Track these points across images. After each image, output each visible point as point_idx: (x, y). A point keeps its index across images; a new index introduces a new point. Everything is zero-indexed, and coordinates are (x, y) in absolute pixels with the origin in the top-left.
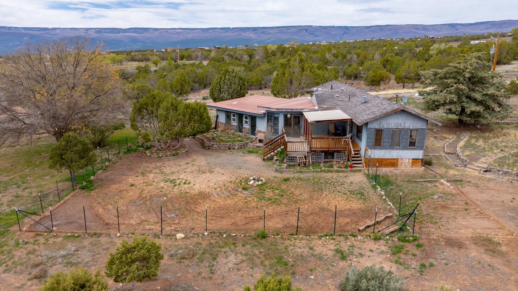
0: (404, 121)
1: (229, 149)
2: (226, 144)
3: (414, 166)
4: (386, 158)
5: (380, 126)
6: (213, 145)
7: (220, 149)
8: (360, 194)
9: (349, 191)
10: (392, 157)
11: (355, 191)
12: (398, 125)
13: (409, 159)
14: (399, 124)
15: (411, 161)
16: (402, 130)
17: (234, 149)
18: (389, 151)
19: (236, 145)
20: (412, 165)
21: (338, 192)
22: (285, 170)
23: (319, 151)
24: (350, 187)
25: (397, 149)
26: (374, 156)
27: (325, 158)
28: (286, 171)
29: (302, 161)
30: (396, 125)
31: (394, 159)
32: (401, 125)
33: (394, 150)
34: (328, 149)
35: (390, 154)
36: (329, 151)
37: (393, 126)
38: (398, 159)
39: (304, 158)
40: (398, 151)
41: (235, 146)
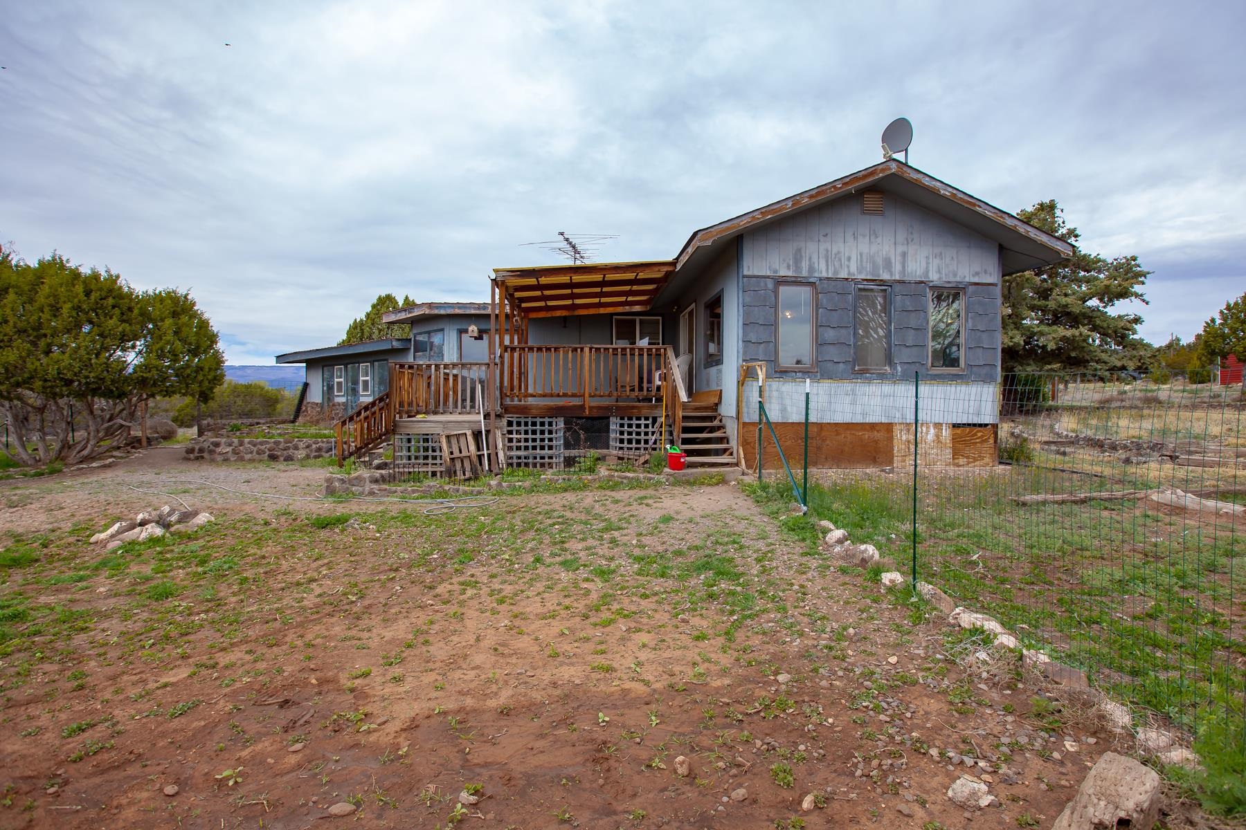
0: (900, 249)
1: (273, 458)
2: (261, 443)
3: (962, 461)
4: (839, 418)
5: (798, 267)
6: (217, 445)
7: (242, 459)
8: (706, 566)
9: (639, 559)
10: (864, 414)
11: (679, 553)
12: (875, 267)
13: (938, 426)
14: (880, 261)
15: (946, 433)
16: (898, 288)
17: (289, 459)
18: (847, 386)
19: (301, 445)
20: (956, 454)
21: (563, 563)
22: (368, 486)
23: (538, 407)
24: (646, 540)
25: (882, 377)
26: (783, 410)
27: (567, 445)
28: (372, 493)
29: (465, 453)
30: (869, 267)
31: (873, 426)
32: (888, 264)
33: (869, 381)
34: (576, 402)
35: (854, 403)
36: (582, 407)
37: (853, 269)
38: (889, 427)
39: (470, 439)
40: (887, 388)
41: (296, 448)
